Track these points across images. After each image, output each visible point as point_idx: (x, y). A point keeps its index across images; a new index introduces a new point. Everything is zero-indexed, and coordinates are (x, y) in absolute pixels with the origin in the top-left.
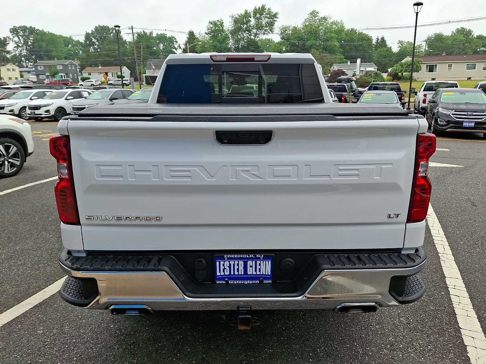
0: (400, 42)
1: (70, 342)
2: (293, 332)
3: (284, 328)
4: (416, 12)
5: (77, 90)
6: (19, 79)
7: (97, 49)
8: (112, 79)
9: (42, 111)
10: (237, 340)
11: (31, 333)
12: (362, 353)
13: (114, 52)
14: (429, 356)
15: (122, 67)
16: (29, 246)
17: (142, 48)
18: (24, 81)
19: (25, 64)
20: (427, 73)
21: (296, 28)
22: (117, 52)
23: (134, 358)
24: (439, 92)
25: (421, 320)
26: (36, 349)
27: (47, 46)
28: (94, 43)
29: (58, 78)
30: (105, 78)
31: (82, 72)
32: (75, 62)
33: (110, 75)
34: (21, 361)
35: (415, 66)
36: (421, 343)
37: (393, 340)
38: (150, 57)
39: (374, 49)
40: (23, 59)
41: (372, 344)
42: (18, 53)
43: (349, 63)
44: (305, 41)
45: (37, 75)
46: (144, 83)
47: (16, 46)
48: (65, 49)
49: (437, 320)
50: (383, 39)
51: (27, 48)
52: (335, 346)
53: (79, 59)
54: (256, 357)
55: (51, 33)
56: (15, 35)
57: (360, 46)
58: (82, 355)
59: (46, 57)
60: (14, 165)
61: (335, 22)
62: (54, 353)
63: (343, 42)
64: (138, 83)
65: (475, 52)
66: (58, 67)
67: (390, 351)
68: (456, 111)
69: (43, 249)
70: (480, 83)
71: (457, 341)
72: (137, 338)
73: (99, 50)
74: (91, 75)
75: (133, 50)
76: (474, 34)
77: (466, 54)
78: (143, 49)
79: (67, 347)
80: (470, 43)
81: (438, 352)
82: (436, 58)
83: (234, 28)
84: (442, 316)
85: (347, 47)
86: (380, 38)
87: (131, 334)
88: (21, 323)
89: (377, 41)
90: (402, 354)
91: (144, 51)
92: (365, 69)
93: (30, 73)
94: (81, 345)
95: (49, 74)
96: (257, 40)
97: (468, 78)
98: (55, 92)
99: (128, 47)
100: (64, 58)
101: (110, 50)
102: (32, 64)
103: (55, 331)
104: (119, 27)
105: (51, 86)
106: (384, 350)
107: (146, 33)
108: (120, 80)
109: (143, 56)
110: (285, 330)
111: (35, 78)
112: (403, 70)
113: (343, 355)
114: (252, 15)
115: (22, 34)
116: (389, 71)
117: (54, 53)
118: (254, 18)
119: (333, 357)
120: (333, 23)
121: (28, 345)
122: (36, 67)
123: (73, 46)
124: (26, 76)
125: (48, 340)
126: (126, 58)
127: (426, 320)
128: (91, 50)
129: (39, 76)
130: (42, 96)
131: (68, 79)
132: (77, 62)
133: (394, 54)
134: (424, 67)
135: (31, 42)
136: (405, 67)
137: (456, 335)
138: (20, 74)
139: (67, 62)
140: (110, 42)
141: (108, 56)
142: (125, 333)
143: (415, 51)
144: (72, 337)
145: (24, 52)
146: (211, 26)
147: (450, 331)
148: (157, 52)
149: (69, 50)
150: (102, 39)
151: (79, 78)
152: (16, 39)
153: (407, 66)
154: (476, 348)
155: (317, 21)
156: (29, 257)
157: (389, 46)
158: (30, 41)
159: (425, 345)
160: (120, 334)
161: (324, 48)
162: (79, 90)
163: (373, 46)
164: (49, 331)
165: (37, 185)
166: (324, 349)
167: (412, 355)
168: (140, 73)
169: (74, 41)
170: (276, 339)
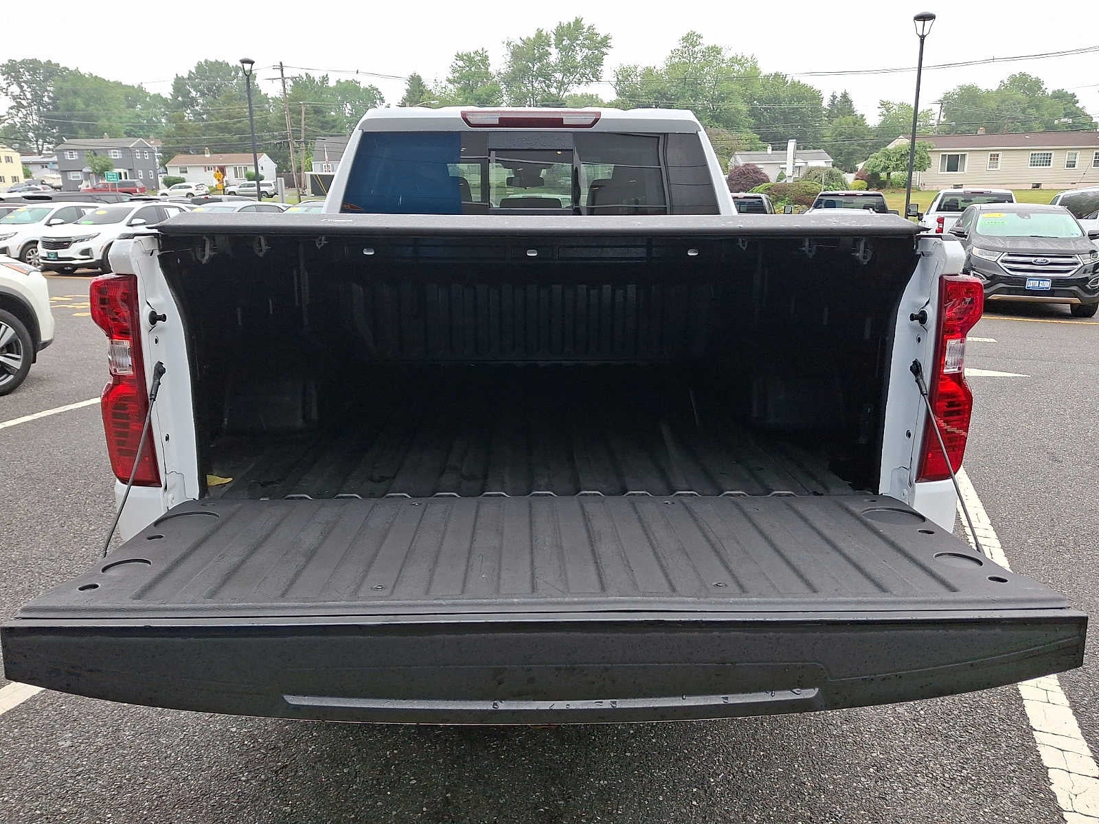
0: (883, 104)
1: (136, 767)
2: (654, 741)
3: (632, 732)
4: (921, 34)
5: (154, 203)
6: (22, 180)
7: (200, 114)
8: (234, 181)
9: (73, 252)
10: (524, 759)
11: (44, 745)
12: (812, 786)
13: (240, 122)
14: (963, 792)
15: (258, 154)
16: (40, 549)
17: (303, 113)
18: (33, 186)
19: (35, 146)
20: (943, 173)
21: (651, 71)
22: (247, 121)
23: (286, 800)
24: (972, 212)
25: (943, 713)
26: (55, 783)
27: (87, 106)
28: (193, 99)
29: (111, 178)
30: (219, 180)
31: (166, 165)
32: (152, 142)
33: (230, 172)
34: (18, 812)
35: (917, 157)
36: (945, 762)
37: (881, 756)
38: (323, 132)
39: (826, 119)
40: (31, 134)
41: (835, 766)
42: (20, 121)
43: (769, 151)
44: (670, 99)
45: (64, 172)
46: (309, 190)
47: (16, 105)
48: (127, 114)
49: (979, 711)
50: (845, 96)
51: (39, 109)
52: (750, 771)
53: (160, 136)
54: (569, 797)
55: (96, 76)
56: (12, 79)
57: (793, 113)
58: (162, 796)
59: (84, 133)
60: (9, 370)
61: (739, 58)
62: (97, 791)
63: (755, 102)
64: (294, 191)
65: (1050, 128)
66: (112, 154)
67: (876, 782)
68: (1010, 255)
69: (74, 557)
70: (1062, 195)
71: (1026, 758)
72: (294, 755)
73: (204, 117)
74: (186, 172)
75: (283, 118)
76: (1046, 89)
77: (1029, 131)
78: (305, 114)
79: (127, 777)
80: (1038, 108)
81: (984, 782)
82: (963, 139)
83: (511, 68)
84: (991, 703)
85: (765, 113)
86: (839, 95)
87: (279, 748)
88: (21, 724)
89: (833, 102)
90: (903, 789)
91: (309, 118)
92: (806, 163)
93: (46, 167)
94: (161, 772)
95: (91, 171)
96: (564, 96)
97: (1035, 185)
98: (104, 209)
99: (271, 111)
100: (125, 133)
101: (230, 117)
102: (51, 146)
103: (100, 741)
104: (252, 63)
105: (95, 196)
106: (863, 779)
107: (313, 78)
108: (253, 186)
109: (305, 130)
110: (634, 736)
111: (58, 178)
112: (890, 166)
113: (768, 792)
114: (553, 41)
115: (29, 77)
116: (859, 169)
117: (103, 123)
118: (557, 48)
119: (744, 796)
120: (734, 60)
121: (35, 775)
122: (60, 153)
123: (147, 106)
124: (38, 173)
125: (85, 763)
126: (266, 135)
127: (955, 712)
128: (187, 115)
129: (68, 173)
130: (74, 217)
131: (135, 180)
132: (155, 144)
133: (870, 130)
134: (936, 160)
135: (49, 97)
136: (895, 159)
137: (1023, 745)
138: (23, 169)
139: (133, 143)
140: (230, 99)
141: (223, 129)
142: (265, 745)
143: (918, 124)
144: (141, 755)
145: (34, 120)
146: (461, 63)
147: (1009, 735)
148: (338, 121)
149: (138, 116)
150: (212, 91)
151: (160, 180)
152: (15, 89)
153: (898, 157)
154: (1069, 772)
155: (699, 55)
156: (40, 574)
157: (859, 113)
158: (46, 94)
159: (956, 768)
160: (254, 747)
161: (713, 117)
162: (160, 203)
163: (824, 112)
164: (87, 741)
165: (59, 414)
166: (725, 778)
167: (926, 790)
168: (299, 169)
169: (147, 94)
170: (614, 756)
